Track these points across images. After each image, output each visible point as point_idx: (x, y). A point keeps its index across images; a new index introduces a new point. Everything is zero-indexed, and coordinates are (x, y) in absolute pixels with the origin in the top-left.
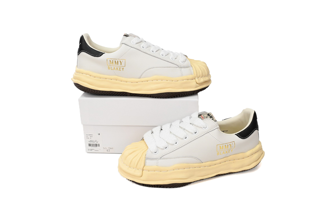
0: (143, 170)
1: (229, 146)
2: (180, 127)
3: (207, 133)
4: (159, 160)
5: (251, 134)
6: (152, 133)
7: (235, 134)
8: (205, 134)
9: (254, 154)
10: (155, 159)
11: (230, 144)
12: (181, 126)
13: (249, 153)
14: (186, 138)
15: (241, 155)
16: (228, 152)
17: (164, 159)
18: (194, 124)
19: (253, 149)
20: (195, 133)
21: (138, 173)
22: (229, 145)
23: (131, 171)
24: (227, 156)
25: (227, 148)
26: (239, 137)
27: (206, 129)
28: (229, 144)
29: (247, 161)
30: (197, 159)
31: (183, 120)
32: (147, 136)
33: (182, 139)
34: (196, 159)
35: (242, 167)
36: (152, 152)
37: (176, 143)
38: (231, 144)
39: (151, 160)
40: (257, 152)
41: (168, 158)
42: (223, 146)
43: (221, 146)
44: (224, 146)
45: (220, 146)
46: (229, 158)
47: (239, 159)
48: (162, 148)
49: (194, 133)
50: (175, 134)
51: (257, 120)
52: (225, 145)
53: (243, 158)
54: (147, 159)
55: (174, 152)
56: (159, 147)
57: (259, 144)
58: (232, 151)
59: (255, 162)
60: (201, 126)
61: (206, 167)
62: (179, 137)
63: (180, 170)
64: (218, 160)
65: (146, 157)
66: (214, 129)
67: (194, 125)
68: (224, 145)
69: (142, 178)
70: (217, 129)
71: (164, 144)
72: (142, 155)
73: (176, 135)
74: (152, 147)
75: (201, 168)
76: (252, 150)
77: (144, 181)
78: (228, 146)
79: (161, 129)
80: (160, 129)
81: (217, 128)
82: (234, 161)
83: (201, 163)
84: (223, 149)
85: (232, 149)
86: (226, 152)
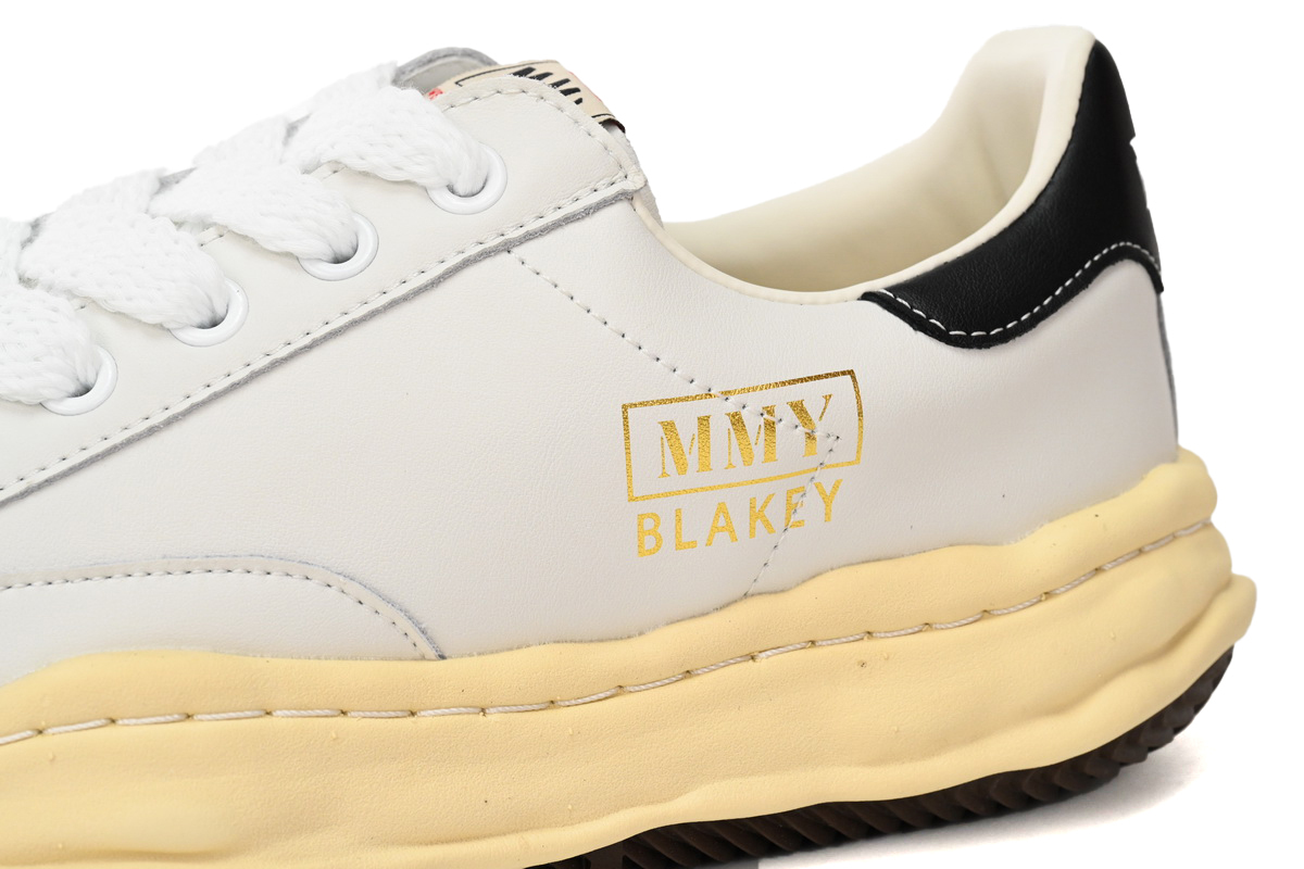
1: (789, 432)
3: (487, 255)
5: (1070, 294)
7: (867, 296)
9: (1118, 561)
11: (799, 408)
14: (213, 321)
15: (948, 576)
16: (776, 512)
19: (1097, 509)
20: (339, 260)
22: (790, 417)
24: (767, 577)
25: (760, 453)
27: (478, 199)
28: (779, 398)
30: (370, 599)
33: (162, 328)
34: (352, 587)
35: (973, 732)
37: (85, 389)
38: (813, 411)
40: (1158, 544)
42: (704, 421)
43: (685, 418)
44: (720, 426)
45: (669, 425)
46: (803, 604)
47: (927, 626)
51: (1133, 143)
52: (736, 417)
58: (827, 500)
60: (417, 170)
61: (496, 719)
62: (125, 306)
64: (656, 626)
66: (588, 213)
68: (719, 409)
70: (621, 208)
75: (425, 721)
78: (770, 426)
81: (624, 194)
82: (869, 647)
83: (423, 658)
84: (705, 466)
85: (826, 478)
86: (756, 513)
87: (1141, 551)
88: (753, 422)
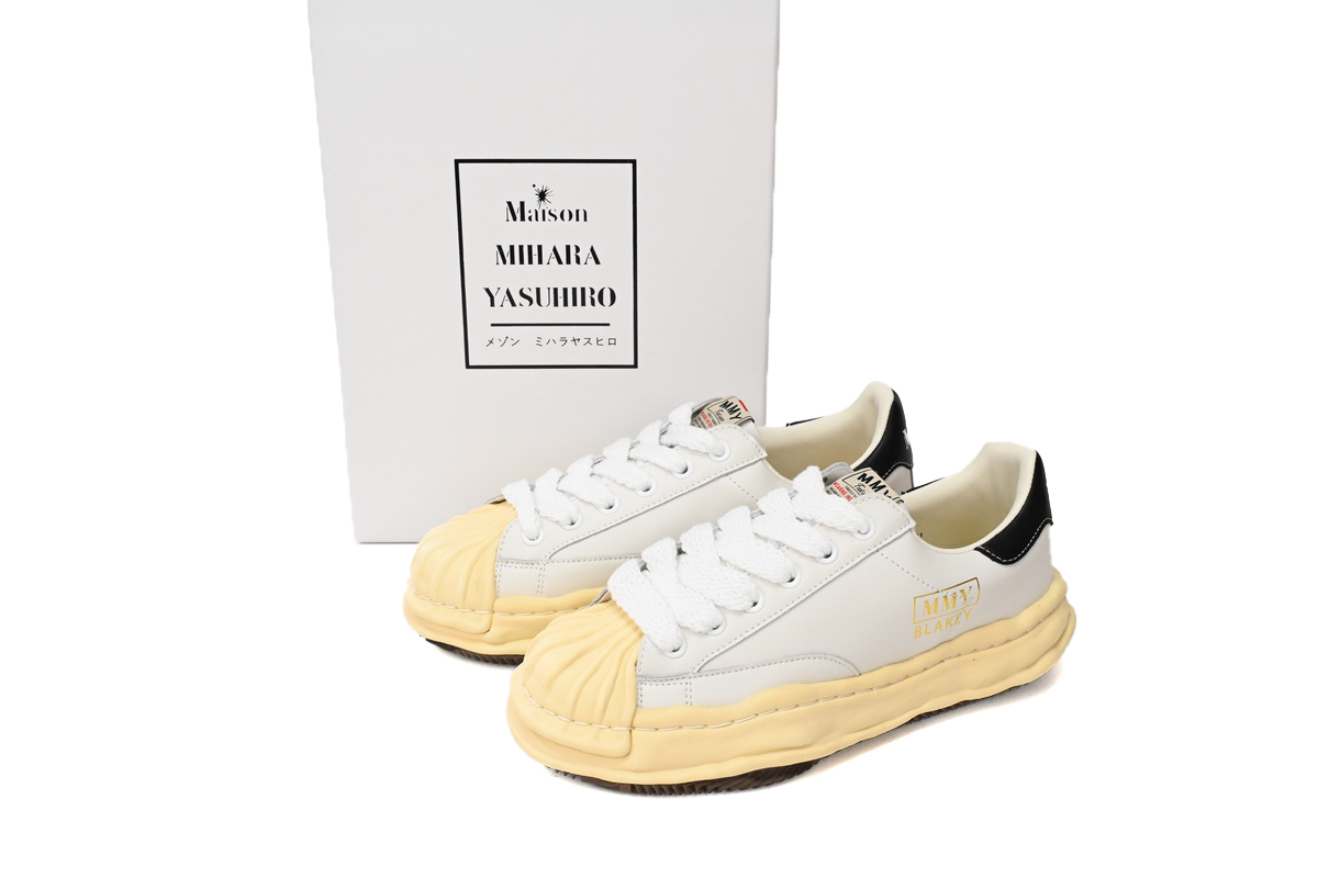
0: (632, 727)
1: (960, 599)
2: (756, 534)
3: (872, 553)
4: (693, 680)
5: (1035, 541)
6: (644, 568)
7: (976, 549)
8: (869, 559)
9: (1045, 619)
10: (678, 677)
11: (962, 591)
12: (761, 533)
13: (1026, 618)
14: (792, 580)
15: (999, 630)
16: (953, 621)
17: (714, 672)
18: (819, 520)
19: (1038, 602)
20: (828, 556)
21: (614, 742)
22: (959, 594)
23: (582, 737)
24: (948, 638)
25: (951, 606)
26: (994, 559)
27: (869, 535)
28: (957, 589)
29: (1023, 649)
30: (842, 662)
31: (762, 505)
32: (623, 585)
33: (778, 584)
34: (839, 660)
35: (1005, 677)
36: (661, 652)
37: (755, 604)
38: (966, 591)
39: (660, 684)
40: (1054, 610)
41: (728, 670)
42: (936, 599)
43: (931, 599)
44: (941, 600)
45: (927, 602)
46: (958, 644)
47: (992, 646)
48: (701, 629)
49: (823, 555)
50: (744, 567)
52: (946, 597)
53: (1008, 641)
54: (642, 679)
55: (750, 639)
56: (689, 626)
57: (1053, 579)
58: (967, 615)
59: (1049, 650)
60: (850, 528)
61: (875, 691)
62: (764, 577)
63: (781, 713)
64: (916, 655)
65: (639, 673)
66: (901, 536)
67: (817, 525)
68: (940, 595)
69: (632, 761)
70: (909, 533)
71: (709, 615)
72: (620, 666)
73: (752, 571)
74: (661, 631)
75: (857, 696)
76: (1036, 604)
77: (636, 771)
78: (954, 598)
79: (680, 552)
80: (676, 552)
81: (910, 530)
82: (975, 655)
83: (855, 676)
84: (936, 611)
85: (967, 610)
86: (948, 622)
87: (1050, 614)
88: (950, 598)
